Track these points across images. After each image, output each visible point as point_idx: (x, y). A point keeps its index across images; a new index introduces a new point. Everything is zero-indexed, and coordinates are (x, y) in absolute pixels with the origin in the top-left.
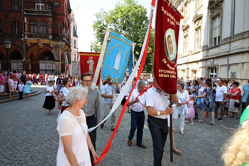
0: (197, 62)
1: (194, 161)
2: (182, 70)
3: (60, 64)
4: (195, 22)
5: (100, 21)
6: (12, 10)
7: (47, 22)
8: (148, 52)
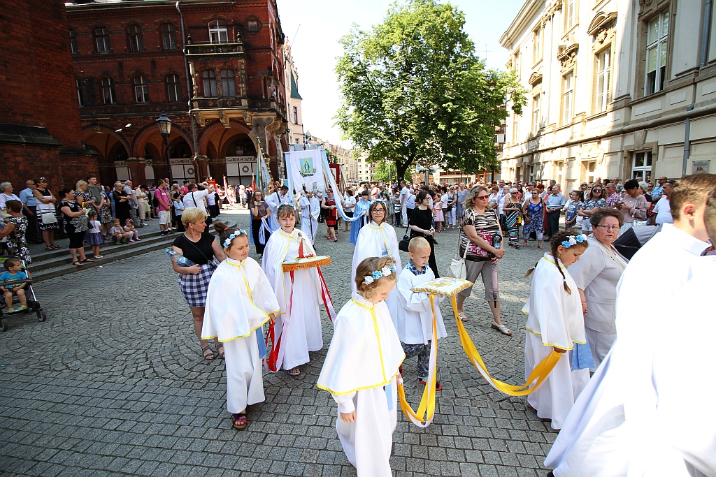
0: (599, 139)
2: (556, 162)
4: (595, 35)
5: (351, 55)
6: (163, 50)
7: (234, 70)
8: (470, 122)
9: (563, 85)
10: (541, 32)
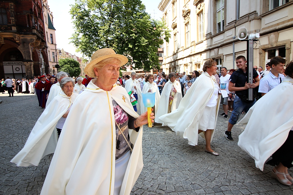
0: (200, 53)
1: (188, 170)
2: (185, 65)
3: (32, 65)
4: (197, 5)
7: (6, 9)
8: (144, 44)
9: (185, 28)
10: (175, 4)
